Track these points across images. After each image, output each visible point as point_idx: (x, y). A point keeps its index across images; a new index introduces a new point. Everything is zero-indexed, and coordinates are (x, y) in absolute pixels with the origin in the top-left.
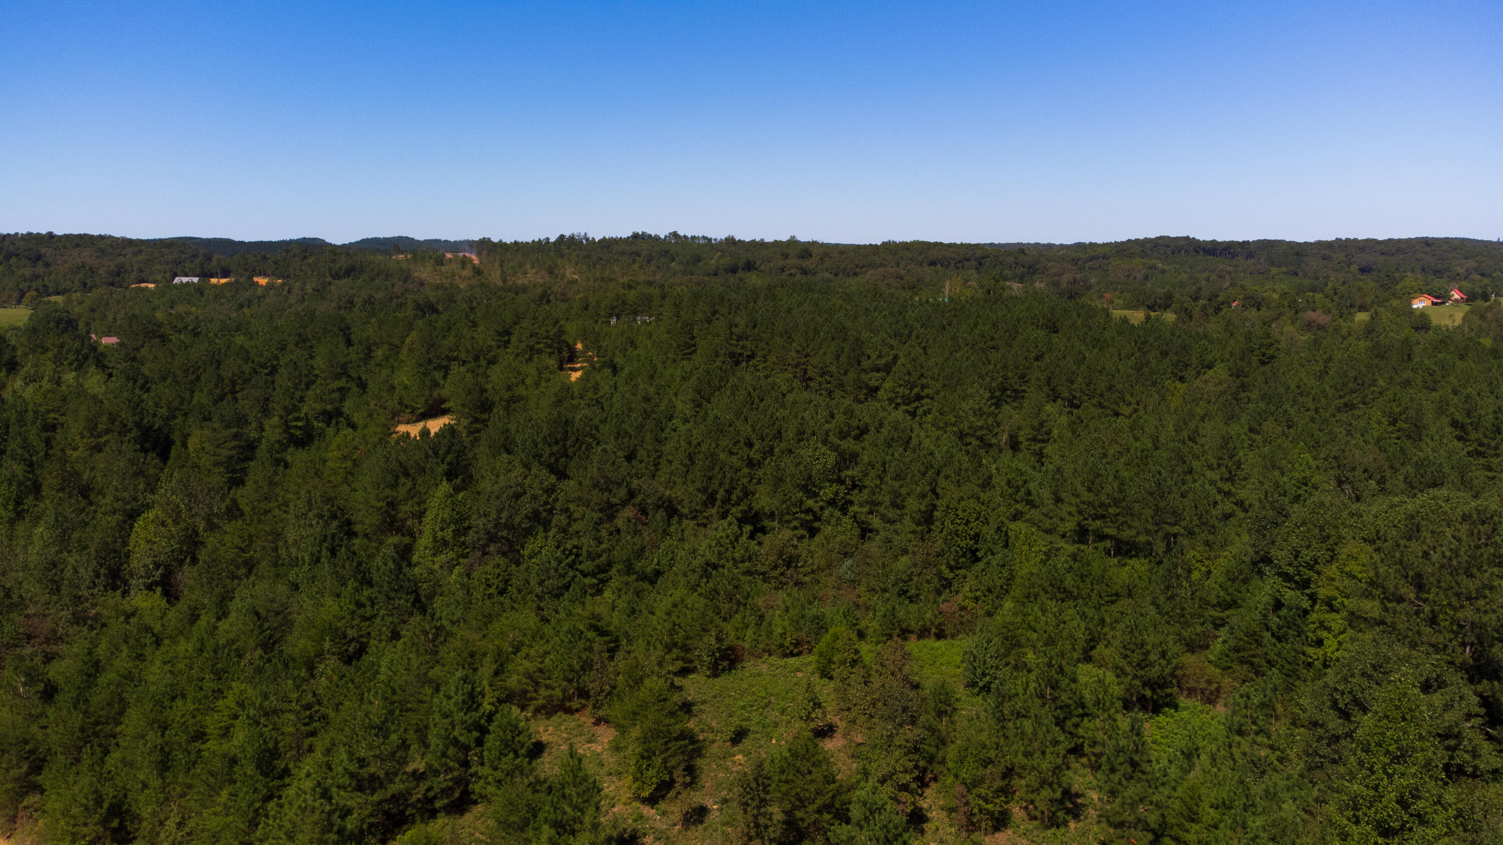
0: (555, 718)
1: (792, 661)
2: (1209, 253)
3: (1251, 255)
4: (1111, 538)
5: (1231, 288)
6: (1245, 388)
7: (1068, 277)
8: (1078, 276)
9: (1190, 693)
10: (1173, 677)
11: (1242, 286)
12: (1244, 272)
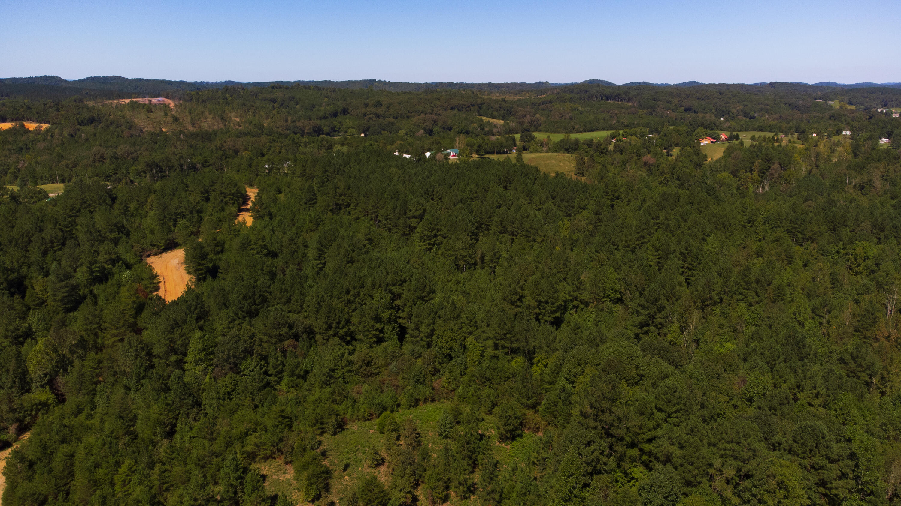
0: (268, 461)
1: (368, 423)
2: (608, 98)
3: (630, 100)
4: (508, 348)
5: (617, 124)
6: (600, 220)
7: (528, 118)
8: (533, 119)
9: (528, 429)
10: (521, 424)
11: (623, 123)
12: (624, 113)
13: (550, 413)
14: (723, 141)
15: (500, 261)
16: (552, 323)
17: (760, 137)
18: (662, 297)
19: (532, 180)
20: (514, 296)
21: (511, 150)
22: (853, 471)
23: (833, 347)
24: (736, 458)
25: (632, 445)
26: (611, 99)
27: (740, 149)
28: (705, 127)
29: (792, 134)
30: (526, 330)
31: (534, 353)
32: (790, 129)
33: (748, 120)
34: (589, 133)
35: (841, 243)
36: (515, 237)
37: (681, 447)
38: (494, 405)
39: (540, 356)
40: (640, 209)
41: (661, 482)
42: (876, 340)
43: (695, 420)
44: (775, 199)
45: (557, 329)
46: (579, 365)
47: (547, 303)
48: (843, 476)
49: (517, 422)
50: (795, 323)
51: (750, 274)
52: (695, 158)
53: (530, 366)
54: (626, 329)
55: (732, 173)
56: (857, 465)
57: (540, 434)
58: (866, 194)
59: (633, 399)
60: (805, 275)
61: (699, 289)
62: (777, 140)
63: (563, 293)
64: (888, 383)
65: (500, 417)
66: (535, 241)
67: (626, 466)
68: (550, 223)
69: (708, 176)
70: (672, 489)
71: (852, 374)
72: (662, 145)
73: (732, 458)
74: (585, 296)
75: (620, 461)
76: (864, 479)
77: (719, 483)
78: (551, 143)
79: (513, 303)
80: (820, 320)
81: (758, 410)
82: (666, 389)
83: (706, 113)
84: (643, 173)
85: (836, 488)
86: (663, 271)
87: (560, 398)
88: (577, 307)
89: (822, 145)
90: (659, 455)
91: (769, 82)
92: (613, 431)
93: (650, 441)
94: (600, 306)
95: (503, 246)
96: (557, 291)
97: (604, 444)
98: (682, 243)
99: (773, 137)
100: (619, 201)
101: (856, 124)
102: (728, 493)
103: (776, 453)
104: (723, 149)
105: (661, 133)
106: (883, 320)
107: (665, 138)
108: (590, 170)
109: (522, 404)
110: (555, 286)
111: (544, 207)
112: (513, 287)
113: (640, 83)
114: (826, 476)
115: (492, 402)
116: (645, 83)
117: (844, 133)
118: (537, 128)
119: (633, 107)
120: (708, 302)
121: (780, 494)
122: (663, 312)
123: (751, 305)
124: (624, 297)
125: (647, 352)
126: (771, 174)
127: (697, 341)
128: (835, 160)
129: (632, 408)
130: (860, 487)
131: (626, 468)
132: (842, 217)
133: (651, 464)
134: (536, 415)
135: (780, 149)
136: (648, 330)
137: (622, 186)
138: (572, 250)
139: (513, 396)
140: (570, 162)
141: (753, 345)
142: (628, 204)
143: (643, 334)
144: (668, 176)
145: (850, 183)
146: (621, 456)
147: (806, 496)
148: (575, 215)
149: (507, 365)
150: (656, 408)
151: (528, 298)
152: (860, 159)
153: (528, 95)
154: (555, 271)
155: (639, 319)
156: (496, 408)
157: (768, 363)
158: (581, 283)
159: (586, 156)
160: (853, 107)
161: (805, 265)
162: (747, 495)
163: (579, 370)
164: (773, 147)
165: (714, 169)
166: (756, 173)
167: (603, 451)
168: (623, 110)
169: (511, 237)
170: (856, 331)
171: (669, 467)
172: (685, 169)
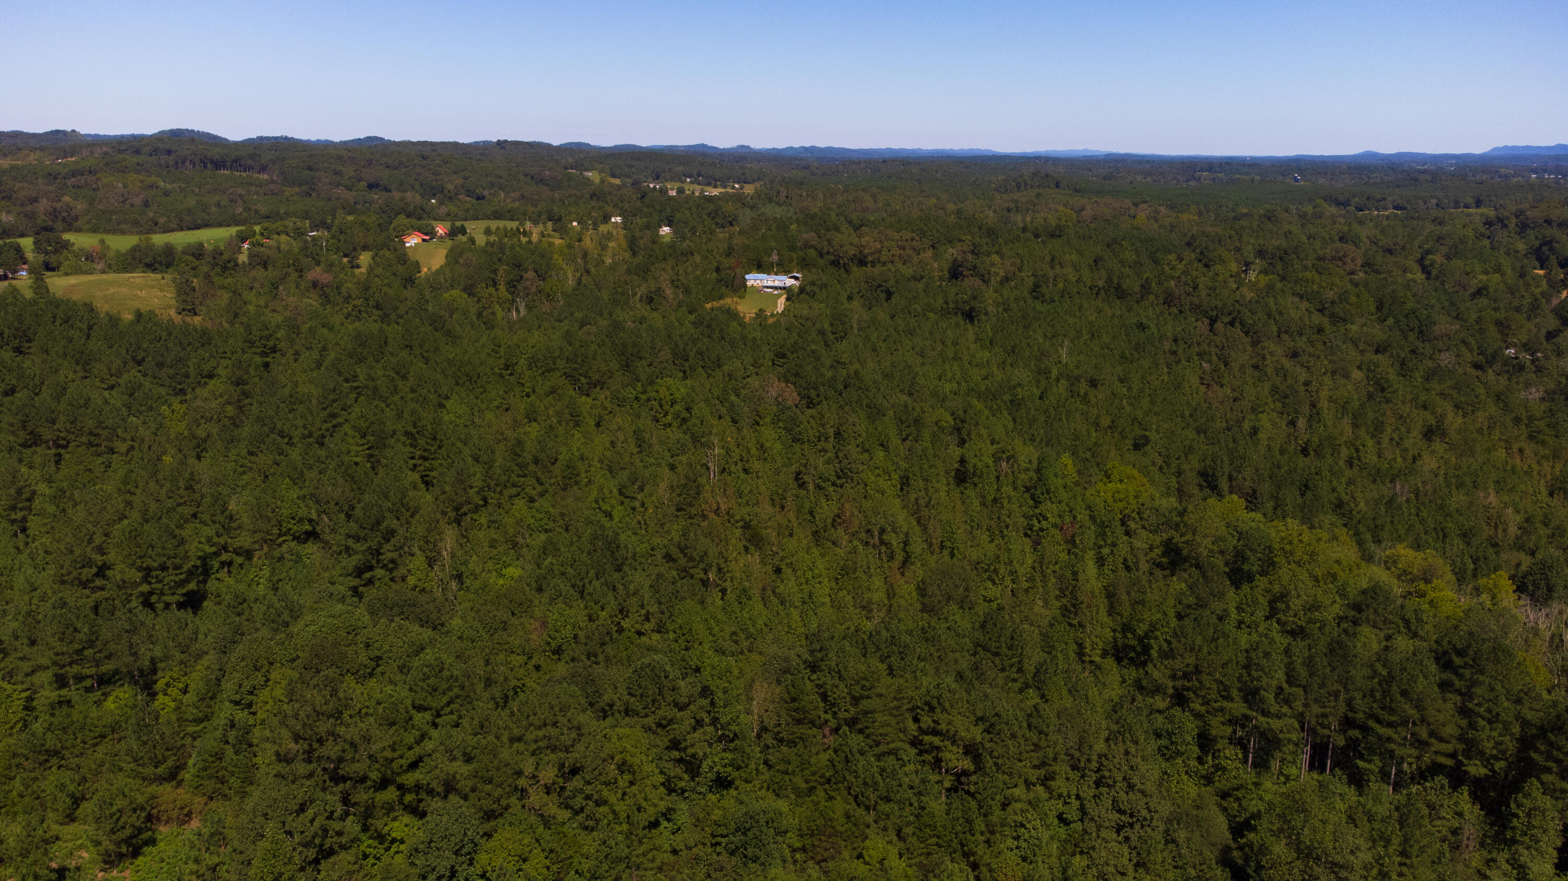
2: (218, 164)
3: (263, 169)
4: (91, 676)
5: (245, 215)
6: (246, 395)
7: (43, 205)
8: (58, 205)
9: (167, 822)
10: (149, 818)
11: (256, 212)
12: (257, 193)
13: (210, 777)
14: (441, 237)
15: (37, 503)
16: (181, 606)
17: (498, 228)
18: (387, 514)
19: (81, 330)
20: (85, 570)
21: (15, 271)
22: (709, 712)
23: (656, 541)
24: (554, 749)
25: (384, 784)
26: (224, 167)
27: (471, 250)
28: (409, 216)
29: (544, 223)
30: (127, 631)
31: (154, 671)
32: (540, 214)
33: (474, 201)
34: (190, 233)
35: (639, 384)
36: (62, 451)
37: (468, 759)
38: (77, 800)
39: (169, 674)
40: (319, 365)
41: (447, 829)
42: (704, 517)
43: (483, 706)
44: (540, 327)
45: (195, 613)
46: (257, 669)
47: (163, 568)
48: (699, 723)
49: (138, 819)
50: (600, 515)
51: (523, 450)
52: (401, 269)
53: (148, 699)
54: (333, 584)
55: (465, 290)
56: (712, 703)
57: (195, 824)
58: (656, 310)
59: (373, 702)
60: (601, 440)
61: (447, 488)
62: (525, 233)
63: (196, 544)
64: (728, 575)
65: (97, 820)
66: (112, 451)
67: (378, 823)
68: (141, 413)
69: (428, 297)
70: (465, 834)
71: (685, 573)
72: (338, 249)
73: (548, 751)
74: (244, 540)
75: (366, 819)
76: (723, 720)
77: (536, 797)
78: (112, 254)
79: (84, 584)
80: (632, 504)
81: (572, 665)
82: (425, 669)
83: (405, 191)
84: (313, 301)
85: (692, 745)
86: (381, 471)
87: (227, 742)
88: (230, 564)
89: (588, 239)
90: (434, 785)
91: (495, 140)
92: (344, 771)
93: (414, 766)
94: (277, 553)
95: (37, 473)
96: (182, 542)
97: (332, 799)
98: (406, 415)
99: (518, 229)
100: (278, 355)
101: (626, 206)
102: (552, 809)
103: (610, 720)
104: (445, 252)
105: (334, 229)
106: (707, 487)
107: (342, 237)
108: (208, 302)
109: (144, 779)
110: (177, 532)
111: (121, 381)
112: (78, 551)
113: (276, 138)
114: (678, 732)
115: (72, 796)
116: (286, 138)
117: (613, 220)
118: (70, 225)
119: (272, 182)
120: (465, 509)
121: (623, 781)
122: (393, 541)
123: (532, 500)
124: (318, 529)
125: (380, 614)
126: (525, 288)
127: (459, 577)
128: (609, 261)
129: (372, 719)
130: (720, 732)
131: (380, 827)
132: (635, 345)
133: (421, 805)
134: (180, 791)
135: (532, 247)
136: (373, 577)
137: (278, 327)
138: (199, 458)
139: (121, 769)
140: (161, 290)
141: (547, 562)
142: (296, 360)
143: (364, 586)
144: (359, 302)
145: (635, 295)
146: (367, 808)
147: (657, 771)
148: (193, 389)
149: (94, 712)
150: (414, 707)
151: (118, 567)
152: (640, 258)
153: (32, 156)
154: (170, 503)
155: (352, 562)
156: (84, 805)
157: (573, 586)
158: (231, 518)
159: (195, 277)
160: (617, 181)
161: (598, 425)
162: (579, 801)
163: (259, 678)
164: (520, 245)
165: (436, 284)
166: (502, 288)
167: (332, 812)
168: (253, 188)
169: (53, 451)
170: (678, 510)
171: (454, 798)
172: (385, 289)
